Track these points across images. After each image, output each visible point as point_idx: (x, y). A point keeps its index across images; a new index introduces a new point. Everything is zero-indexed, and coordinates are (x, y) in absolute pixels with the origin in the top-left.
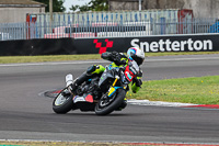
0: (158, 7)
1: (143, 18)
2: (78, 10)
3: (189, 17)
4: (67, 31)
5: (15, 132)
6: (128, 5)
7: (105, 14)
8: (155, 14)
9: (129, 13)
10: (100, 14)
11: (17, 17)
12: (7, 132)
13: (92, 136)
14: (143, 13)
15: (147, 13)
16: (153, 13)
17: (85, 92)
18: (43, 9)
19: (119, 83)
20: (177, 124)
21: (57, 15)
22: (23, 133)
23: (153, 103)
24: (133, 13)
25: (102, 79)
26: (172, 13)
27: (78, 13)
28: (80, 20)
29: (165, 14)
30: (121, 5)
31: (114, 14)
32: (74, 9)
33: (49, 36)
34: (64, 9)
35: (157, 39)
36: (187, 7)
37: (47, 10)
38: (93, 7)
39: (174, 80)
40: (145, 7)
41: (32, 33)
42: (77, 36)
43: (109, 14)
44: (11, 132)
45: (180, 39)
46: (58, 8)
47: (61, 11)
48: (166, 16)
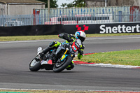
0: (117, 4)
1: (108, 11)
2: (66, 6)
3: (137, 11)
4: (59, 20)
5: (26, 84)
6: (98, 3)
7: (83, 9)
8: (115, 9)
9: (98, 9)
10: (80, 9)
11: (27, 11)
12: (21, 84)
13: (75, 86)
14: (108, 9)
15: (110, 8)
16: (114, 9)
17: (48, 58)
18: (44, 6)
19: (68, 53)
20: (130, 79)
21: (52, 10)
22: (31, 85)
23: (114, 66)
24: (102, 9)
25: (58, 50)
26: (126, 8)
27: (66, 8)
28: (67, 13)
29: (121, 9)
30: (93, 3)
31: (89, 9)
32: (63, 5)
33: (48, 23)
34: (57, 6)
35: (117, 25)
36: (135, 4)
37: (46, 6)
38: (75, 5)
39: (127, 51)
40: (109, 5)
41: (37, 21)
42: (65, 23)
43: (86, 9)
44: (23, 84)
45: (131, 25)
46: (53, 5)
47: (55, 7)
48: (123, 10)
